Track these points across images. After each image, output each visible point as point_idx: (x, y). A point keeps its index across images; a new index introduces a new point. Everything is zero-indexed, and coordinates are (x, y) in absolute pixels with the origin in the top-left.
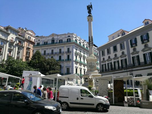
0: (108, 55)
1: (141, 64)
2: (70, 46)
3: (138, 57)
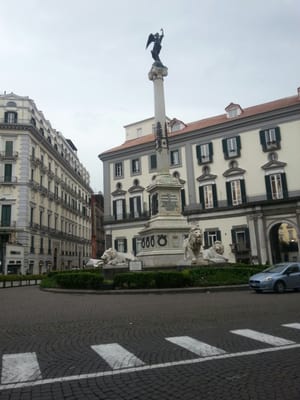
0: (134, 178)
1: (220, 205)
2: (16, 136)
3: (214, 187)
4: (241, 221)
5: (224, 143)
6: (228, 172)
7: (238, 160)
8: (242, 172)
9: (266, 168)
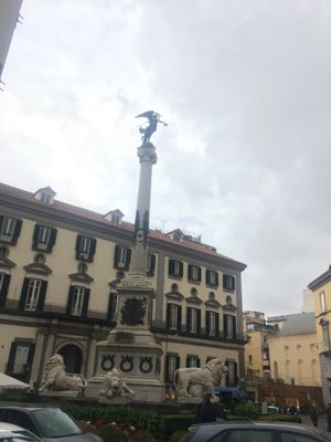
4: (28, 333)
5: (37, 230)
6: (31, 265)
7: (47, 257)
8: (47, 271)
9: (73, 277)
